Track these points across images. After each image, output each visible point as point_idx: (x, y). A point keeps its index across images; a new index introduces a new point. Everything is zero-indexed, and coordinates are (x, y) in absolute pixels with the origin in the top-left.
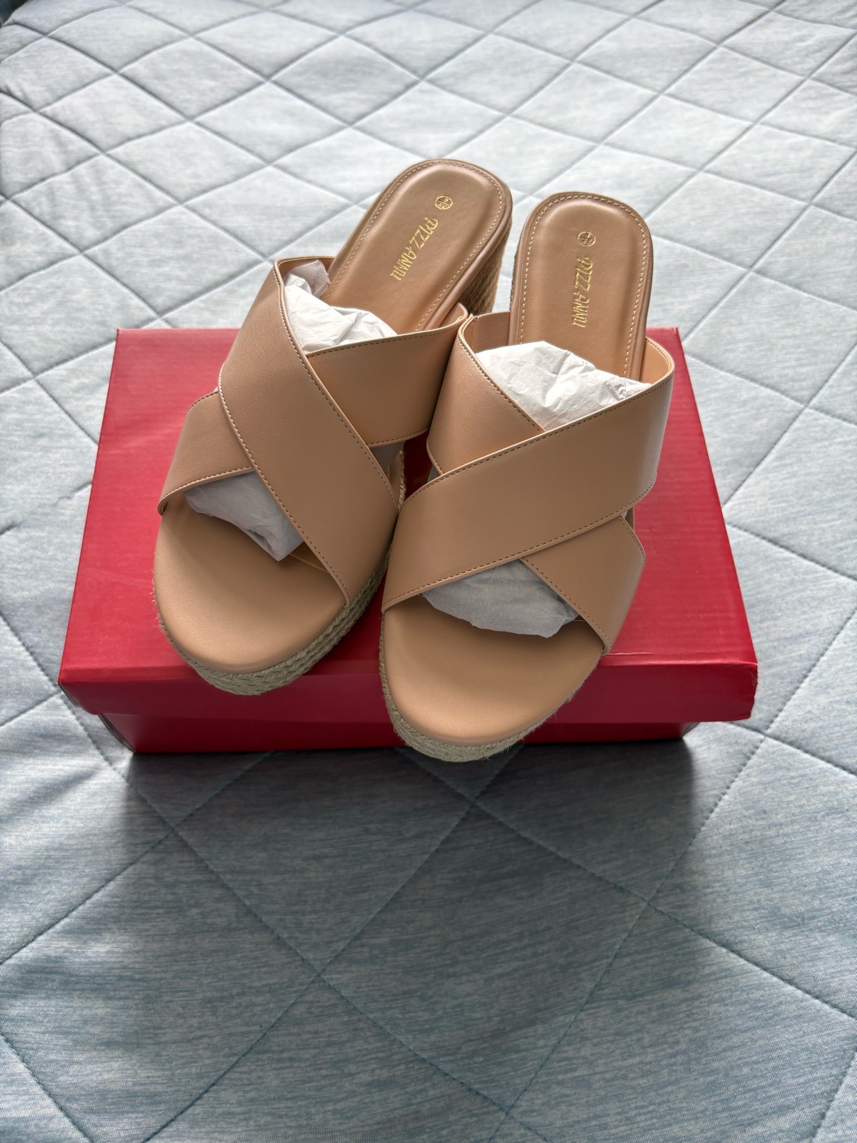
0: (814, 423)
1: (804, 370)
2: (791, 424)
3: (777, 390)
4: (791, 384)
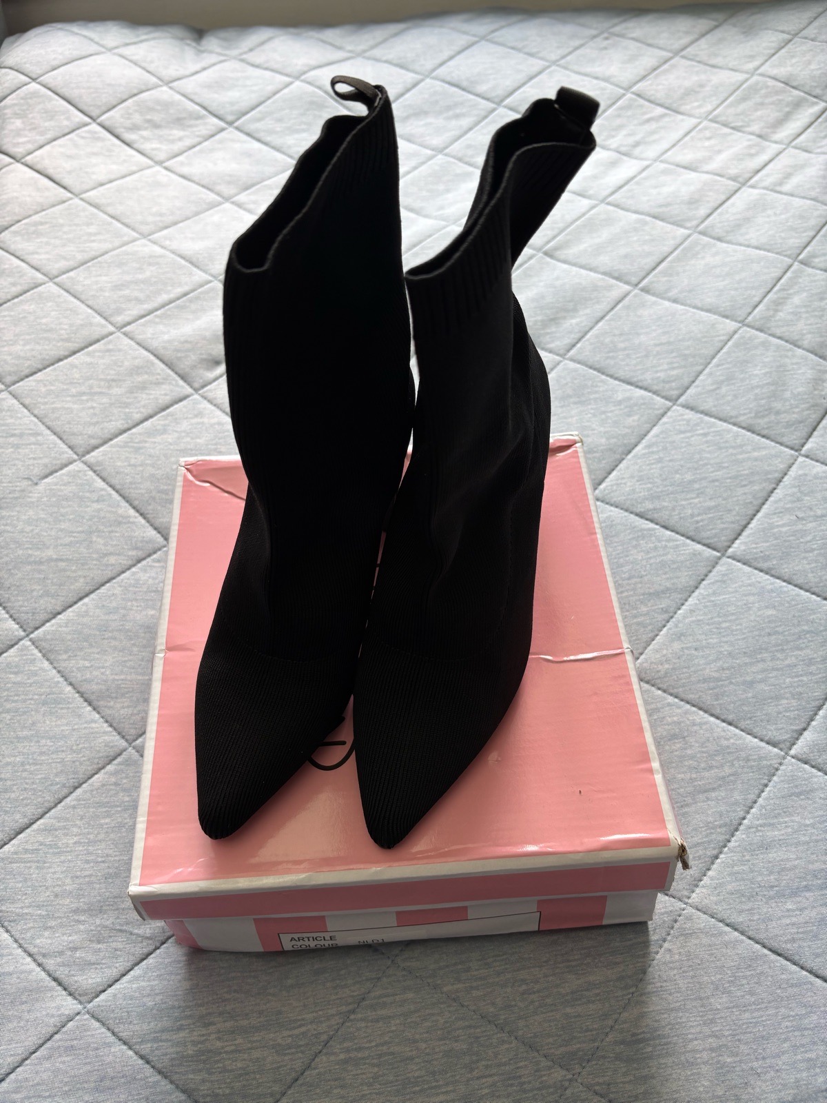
0: (680, 418)
1: (674, 372)
2: (660, 419)
3: (650, 391)
4: (662, 385)
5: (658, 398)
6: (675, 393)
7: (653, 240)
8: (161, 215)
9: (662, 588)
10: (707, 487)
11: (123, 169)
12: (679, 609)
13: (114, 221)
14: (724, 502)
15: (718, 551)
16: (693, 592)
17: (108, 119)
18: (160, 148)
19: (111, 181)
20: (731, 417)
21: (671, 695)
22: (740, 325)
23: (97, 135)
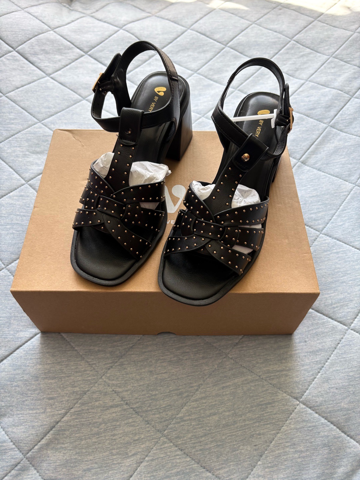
5: (312, 230)
6: (321, 226)
7: (307, 131)
8: (49, 108)
9: (317, 349)
10: (339, 286)
11: (30, 79)
12: (327, 362)
13: (24, 111)
14: (348, 295)
15: (346, 326)
16: (334, 351)
17: (22, 49)
18: (49, 66)
19: (23, 86)
20: (351, 242)
21: (323, 417)
22: (354, 185)
23: (15, 58)
